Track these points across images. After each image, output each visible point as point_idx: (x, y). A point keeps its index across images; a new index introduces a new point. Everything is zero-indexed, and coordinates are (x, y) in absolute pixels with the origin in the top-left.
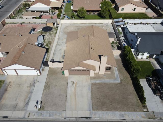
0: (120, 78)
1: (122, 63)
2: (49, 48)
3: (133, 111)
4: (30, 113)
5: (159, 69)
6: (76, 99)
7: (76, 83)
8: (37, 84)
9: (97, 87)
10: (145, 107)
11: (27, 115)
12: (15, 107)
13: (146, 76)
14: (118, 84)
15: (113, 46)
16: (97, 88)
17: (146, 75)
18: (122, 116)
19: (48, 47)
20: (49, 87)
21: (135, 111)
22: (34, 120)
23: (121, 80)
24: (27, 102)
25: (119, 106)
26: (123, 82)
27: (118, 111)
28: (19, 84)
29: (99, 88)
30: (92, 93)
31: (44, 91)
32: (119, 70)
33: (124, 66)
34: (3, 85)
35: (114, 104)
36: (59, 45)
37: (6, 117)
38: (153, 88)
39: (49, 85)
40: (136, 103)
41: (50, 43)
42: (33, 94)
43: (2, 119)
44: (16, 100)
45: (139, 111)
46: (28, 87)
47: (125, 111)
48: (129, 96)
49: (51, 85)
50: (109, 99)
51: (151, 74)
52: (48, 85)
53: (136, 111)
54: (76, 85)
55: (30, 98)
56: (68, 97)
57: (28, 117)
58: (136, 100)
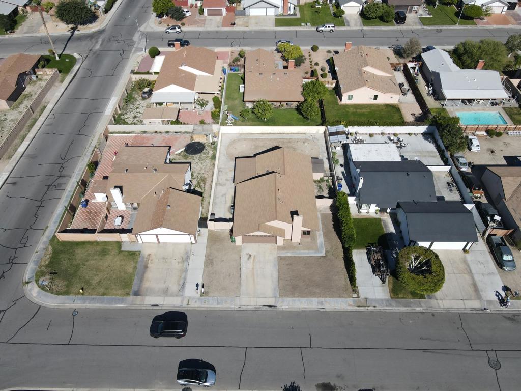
0: (326, 249)
1: (333, 221)
2: (202, 191)
3: (338, 297)
4: (189, 300)
5: (392, 233)
6: (254, 280)
7: (254, 257)
8: (192, 258)
9: (287, 262)
10: (355, 290)
11: (185, 303)
12: (166, 292)
13: (367, 245)
14: (320, 258)
15: (320, 188)
16: (287, 265)
17: (369, 243)
18: (321, 303)
19: (202, 189)
20: (212, 263)
21: (340, 297)
22: (197, 309)
23: (327, 252)
24: (181, 285)
25: (318, 291)
26: (330, 256)
27: (315, 297)
28: (164, 258)
29: (290, 264)
30: (279, 272)
31: (205, 268)
32: (326, 235)
33: (334, 227)
34: (140, 259)
35: (310, 288)
36: (221, 185)
37: (157, 305)
38: (374, 263)
39: (212, 260)
40: (343, 286)
41: (204, 180)
42: (189, 272)
43: (151, 308)
44: (165, 282)
45: (345, 297)
46: (179, 263)
47: (326, 297)
48: (336, 276)
49: (214, 260)
50: (304, 281)
51: (377, 242)
52: (209, 259)
53: (342, 297)
54: (254, 260)
55: (185, 279)
56: (243, 277)
57: (188, 304)
58: (344, 283)
